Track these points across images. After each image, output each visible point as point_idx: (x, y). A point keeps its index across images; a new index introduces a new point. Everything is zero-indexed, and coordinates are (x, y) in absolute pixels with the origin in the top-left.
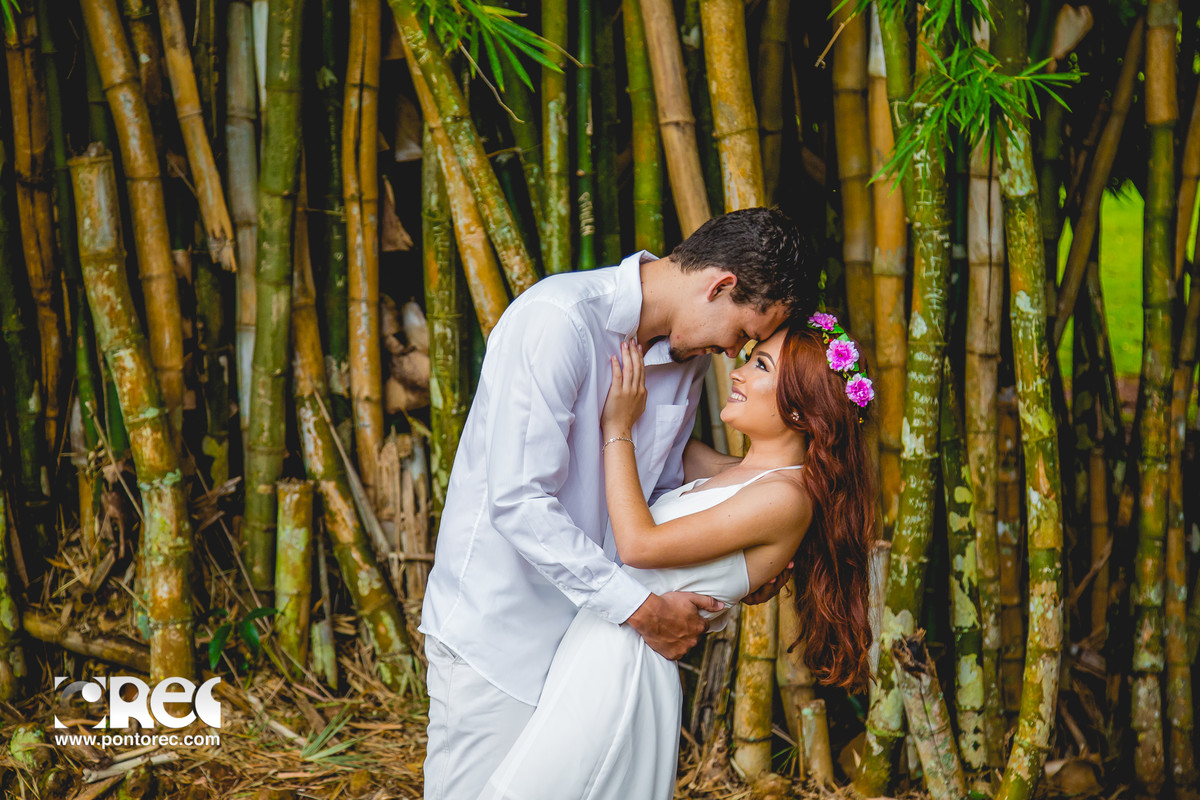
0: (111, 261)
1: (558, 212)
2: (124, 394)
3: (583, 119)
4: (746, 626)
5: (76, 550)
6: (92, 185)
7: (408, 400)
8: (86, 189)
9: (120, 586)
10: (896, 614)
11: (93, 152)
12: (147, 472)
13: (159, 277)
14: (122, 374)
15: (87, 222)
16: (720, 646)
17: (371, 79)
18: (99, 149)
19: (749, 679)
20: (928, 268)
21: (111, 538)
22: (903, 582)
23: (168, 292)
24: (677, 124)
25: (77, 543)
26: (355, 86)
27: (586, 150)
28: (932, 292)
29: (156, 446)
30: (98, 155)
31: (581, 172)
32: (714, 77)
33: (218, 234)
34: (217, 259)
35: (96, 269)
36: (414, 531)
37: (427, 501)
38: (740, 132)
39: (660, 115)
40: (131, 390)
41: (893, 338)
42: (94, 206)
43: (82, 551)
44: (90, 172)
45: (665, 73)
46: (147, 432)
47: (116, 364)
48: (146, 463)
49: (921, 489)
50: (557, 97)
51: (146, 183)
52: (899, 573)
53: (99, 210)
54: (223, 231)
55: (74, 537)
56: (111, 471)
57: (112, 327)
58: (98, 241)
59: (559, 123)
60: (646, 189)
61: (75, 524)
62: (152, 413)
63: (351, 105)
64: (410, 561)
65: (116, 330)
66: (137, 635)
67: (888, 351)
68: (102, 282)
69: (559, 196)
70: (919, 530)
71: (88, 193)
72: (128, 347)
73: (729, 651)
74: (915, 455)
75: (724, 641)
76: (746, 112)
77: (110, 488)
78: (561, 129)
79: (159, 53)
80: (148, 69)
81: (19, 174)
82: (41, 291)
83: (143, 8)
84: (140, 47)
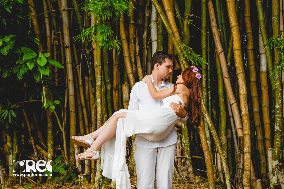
1: (205, 94)
3: (209, 79)
4: (245, 164)
7: (177, 129)
9: (128, 160)
10: (275, 161)
11: (126, 84)
12: (133, 138)
15: (125, 95)
16: (239, 169)
18: (127, 83)
19: (246, 174)
20: (279, 95)
22: (276, 154)
24: (227, 78)
27: (209, 84)
28: (279, 100)
30: (127, 84)
31: (208, 88)
32: (236, 63)
36: (179, 152)
37: (181, 147)
38: (241, 73)
39: (223, 76)
41: (267, 118)
42: (126, 93)
44: (125, 87)
45: (224, 69)
49: (279, 137)
50: (204, 74)
59: (205, 79)
60: (221, 90)
64: (178, 158)
66: (131, 169)
67: (266, 121)
68: (127, 105)
69: (205, 92)
70: (279, 144)
71: (125, 90)
73: (241, 170)
74: (278, 130)
75: (240, 168)
76: (242, 69)
78: (205, 80)
79: (136, 69)
80: (135, 71)
81: (114, 87)
82: (116, 108)
83: (134, 61)
84: (134, 67)
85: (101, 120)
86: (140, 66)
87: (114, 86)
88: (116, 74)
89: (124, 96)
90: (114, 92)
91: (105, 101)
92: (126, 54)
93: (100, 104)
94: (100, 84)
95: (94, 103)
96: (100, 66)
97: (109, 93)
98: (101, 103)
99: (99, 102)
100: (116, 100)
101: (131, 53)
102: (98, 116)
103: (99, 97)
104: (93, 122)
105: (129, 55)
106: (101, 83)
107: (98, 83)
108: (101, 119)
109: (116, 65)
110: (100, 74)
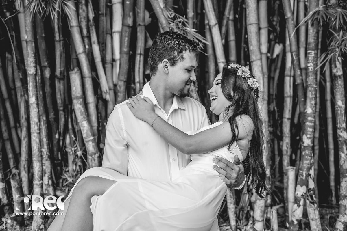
0: (80, 98)
2: (84, 133)
5: (67, 173)
6: (75, 78)
8: (74, 79)
10: (302, 186)
12: (90, 154)
13: (92, 102)
14: (84, 128)
17: (142, 52)
18: (77, 69)
19: (259, 205)
20: (312, 95)
21: (79, 170)
22: (304, 178)
23: (94, 106)
25: (68, 171)
26: (138, 54)
28: (313, 101)
29: (93, 147)
30: (77, 71)
33: (105, 91)
34: (105, 98)
35: (77, 100)
38: (259, 60)
39: (217, 60)
40: (87, 132)
42: (76, 84)
43: (69, 173)
44: (75, 75)
46: (91, 143)
47: (82, 125)
48: (90, 151)
49: (309, 154)
51: (88, 78)
52: (303, 176)
53: (78, 85)
54: (106, 91)
55: (67, 170)
56: (79, 153)
57: (81, 115)
58: (77, 93)
61: (67, 166)
62: (92, 138)
63: (138, 59)
65: (82, 117)
68: (79, 104)
70: (308, 164)
71: (74, 81)
72: (85, 121)
74: (308, 145)
77: (79, 158)
79: (90, 45)
80: (88, 50)
81: (57, 76)
82: (60, 107)
83: (87, 34)
84: (86, 44)
85: (38, 131)
86: (96, 41)
87: (56, 74)
88: (60, 56)
89: (74, 89)
90: (57, 83)
91: (42, 96)
92: (73, 22)
93: (35, 105)
94: (35, 73)
95: (23, 94)
96: (32, 42)
97: (48, 83)
98: (38, 104)
99: (34, 103)
100: (61, 94)
101: (81, 21)
102: (33, 126)
103: (34, 94)
104: (22, 124)
105: (78, 24)
106: (36, 71)
107: (30, 71)
108: (38, 129)
109: (60, 41)
110: (33, 55)
